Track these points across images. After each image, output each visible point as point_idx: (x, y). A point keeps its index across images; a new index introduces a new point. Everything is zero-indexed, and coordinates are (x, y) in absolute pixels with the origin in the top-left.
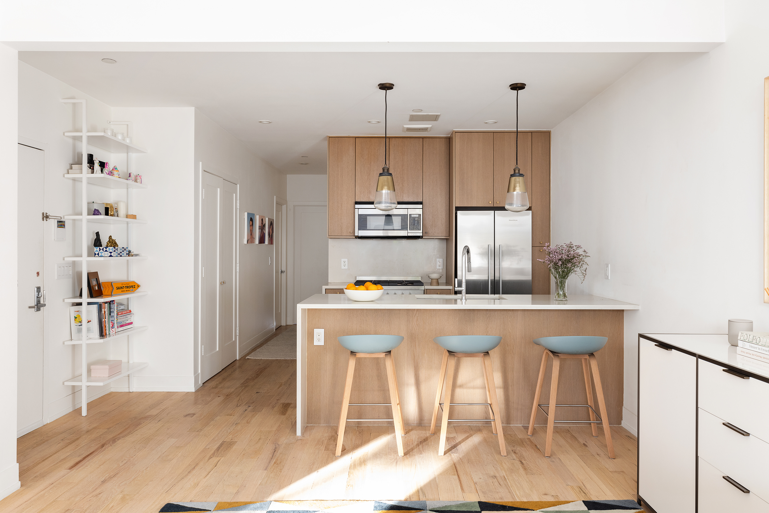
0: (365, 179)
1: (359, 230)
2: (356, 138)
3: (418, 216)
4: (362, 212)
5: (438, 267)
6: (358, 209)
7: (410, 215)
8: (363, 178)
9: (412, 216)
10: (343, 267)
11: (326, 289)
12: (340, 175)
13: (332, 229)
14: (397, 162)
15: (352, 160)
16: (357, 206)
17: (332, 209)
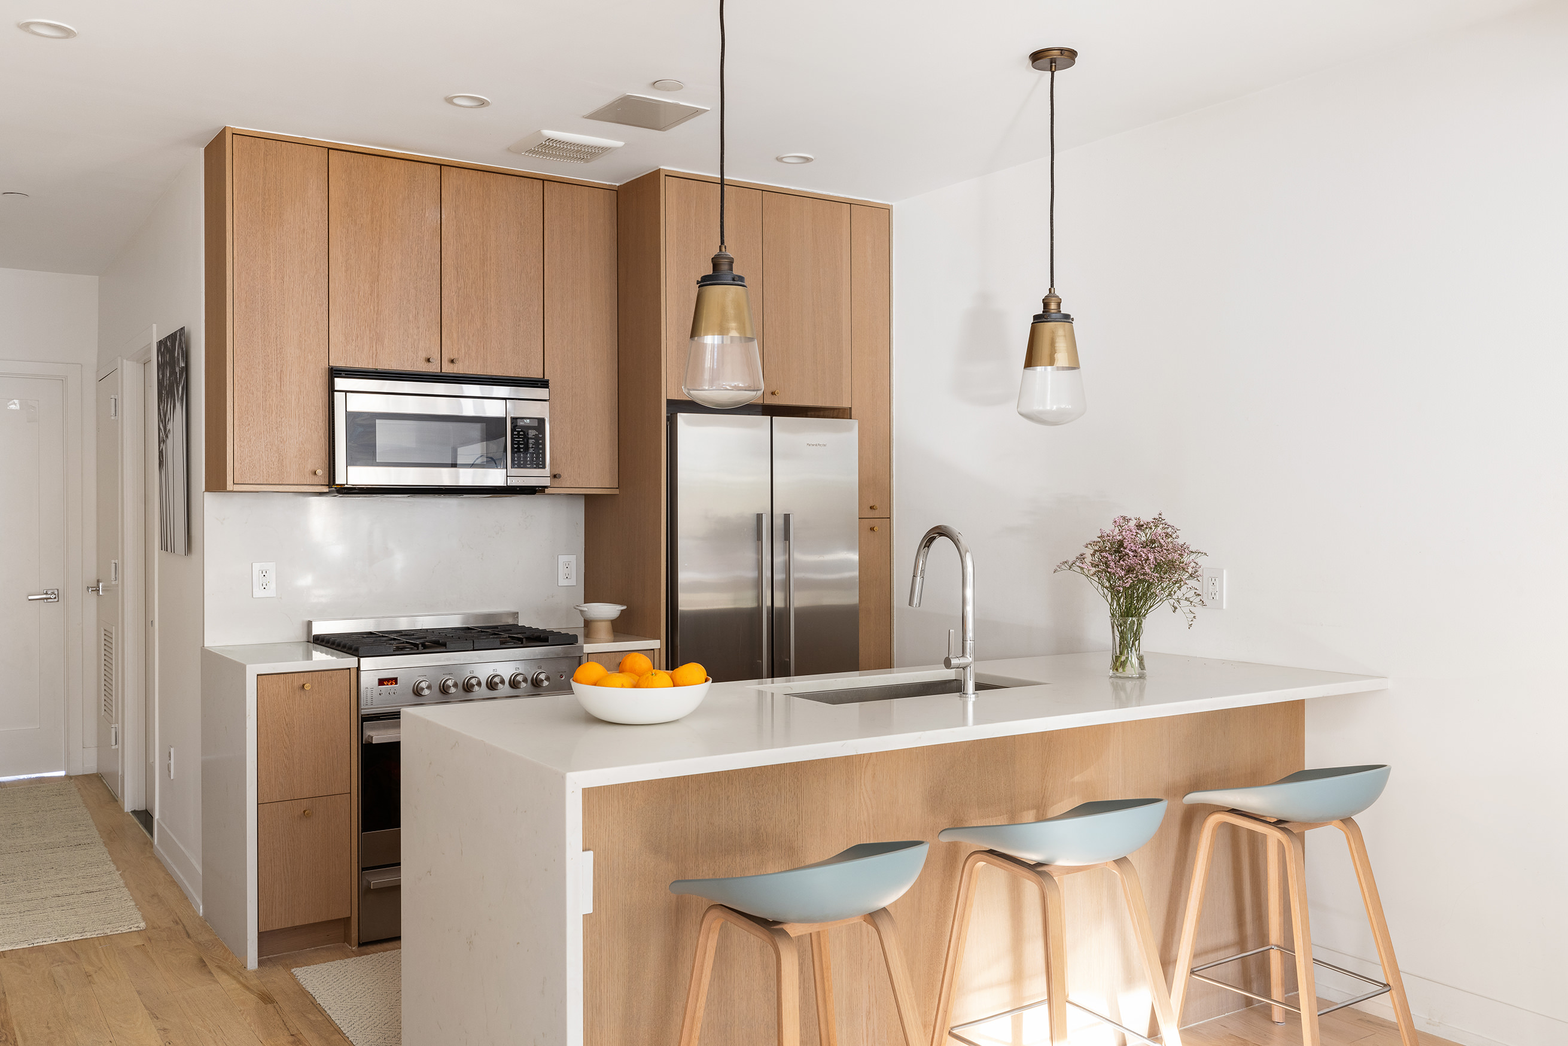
0: (361, 293)
1: (350, 465)
2: (329, 149)
3: (536, 424)
4: (360, 404)
5: (563, 582)
6: (346, 392)
7: (514, 419)
8: (356, 290)
9: (521, 423)
10: (258, 593)
11: (258, 675)
12: (272, 270)
13: (247, 461)
14: (466, 246)
15: (316, 224)
16: (340, 383)
17: (247, 388)
